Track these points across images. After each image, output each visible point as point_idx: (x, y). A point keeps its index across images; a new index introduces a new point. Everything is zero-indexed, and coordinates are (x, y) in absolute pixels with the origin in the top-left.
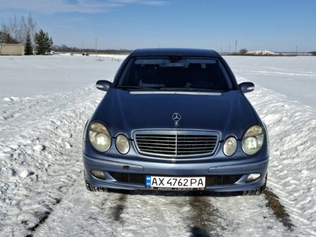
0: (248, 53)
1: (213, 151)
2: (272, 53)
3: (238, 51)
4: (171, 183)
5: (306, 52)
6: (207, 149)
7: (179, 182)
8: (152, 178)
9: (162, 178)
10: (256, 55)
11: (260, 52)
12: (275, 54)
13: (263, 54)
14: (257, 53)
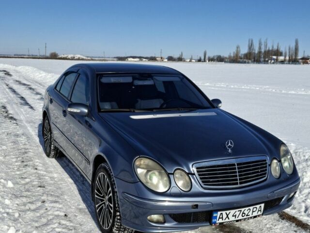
0: (60, 56)
1: (267, 175)
2: (84, 58)
3: (48, 55)
4: (235, 216)
5: (111, 57)
6: (261, 175)
7: (243, 213)
8: (219, 213)
9: (228, 212)
10: (69, 59)
11: (72, 56)
12: (86, 58)
13: (75, 58)
14: (70, 56)
